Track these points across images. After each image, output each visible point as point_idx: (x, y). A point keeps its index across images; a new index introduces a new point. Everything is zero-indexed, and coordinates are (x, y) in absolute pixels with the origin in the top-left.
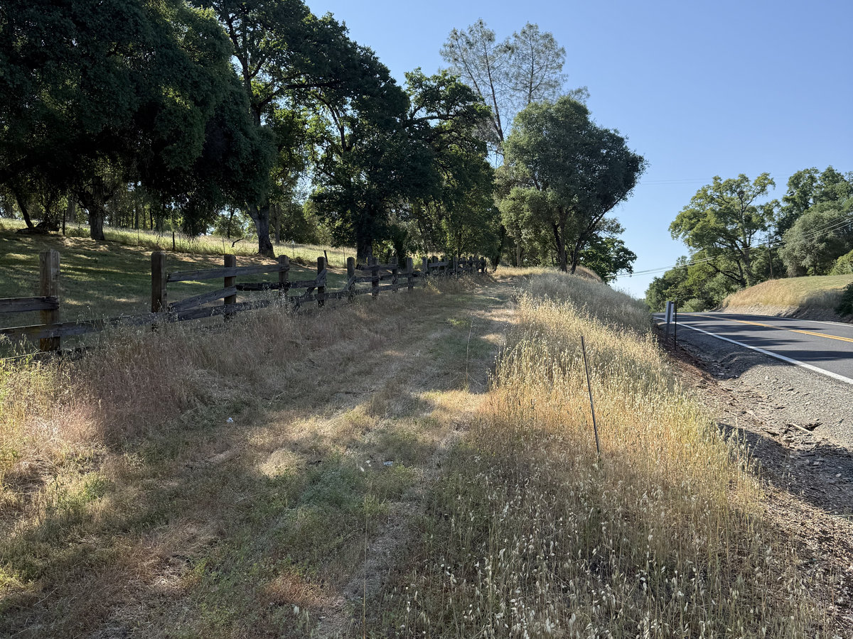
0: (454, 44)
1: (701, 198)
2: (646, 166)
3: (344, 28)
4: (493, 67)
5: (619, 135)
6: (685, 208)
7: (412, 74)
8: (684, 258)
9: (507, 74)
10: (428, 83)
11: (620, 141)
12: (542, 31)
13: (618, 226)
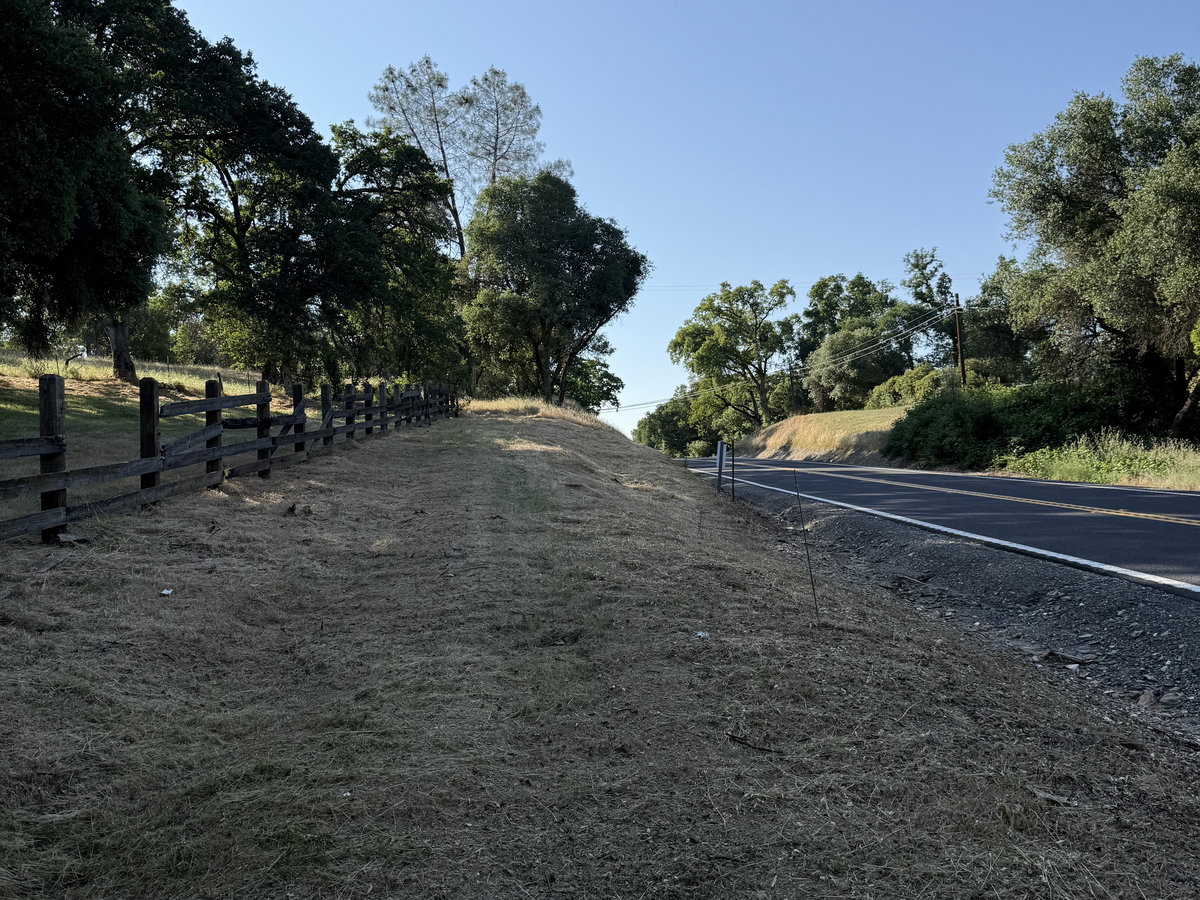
0: (389, 86)
1: (706, 310)
2: (650, 269)
3: (249, 61)
4: (444, 124)
5: (617, 227)
6: (687, 322)
7: (342, 127)
8: (683, 387)
9: (464, 134)
10: (364, 142)
11: (618, 234)
12: (510, 81)
13: (606, 345)
